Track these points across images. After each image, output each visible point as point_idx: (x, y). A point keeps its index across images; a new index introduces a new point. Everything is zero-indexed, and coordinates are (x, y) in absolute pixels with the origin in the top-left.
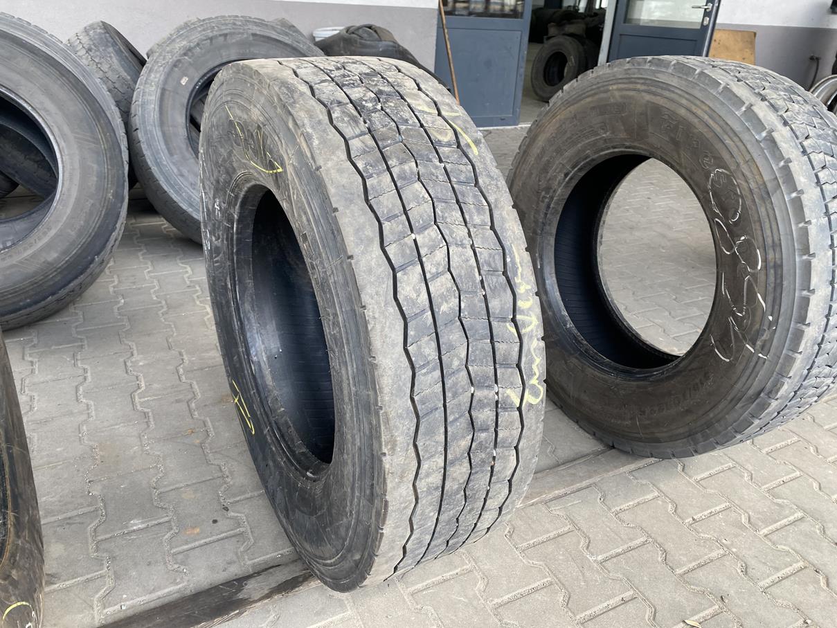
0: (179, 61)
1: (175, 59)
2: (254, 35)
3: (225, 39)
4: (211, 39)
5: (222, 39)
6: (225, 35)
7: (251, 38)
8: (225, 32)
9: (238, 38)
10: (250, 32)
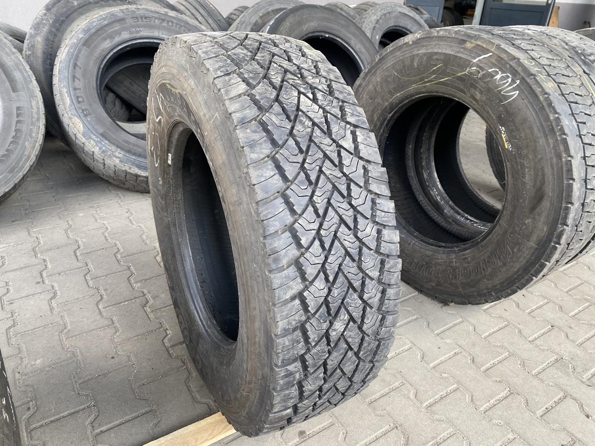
0: (375, 27)
1: (373, 26)
2: (400, 12)
3: (390, 15)
4: (385, 15)
5: (388, 15)
6: (389, 13)
7: (399, 14)
8: (390, 11)
9: (394, 14)
10: (398, 11)
